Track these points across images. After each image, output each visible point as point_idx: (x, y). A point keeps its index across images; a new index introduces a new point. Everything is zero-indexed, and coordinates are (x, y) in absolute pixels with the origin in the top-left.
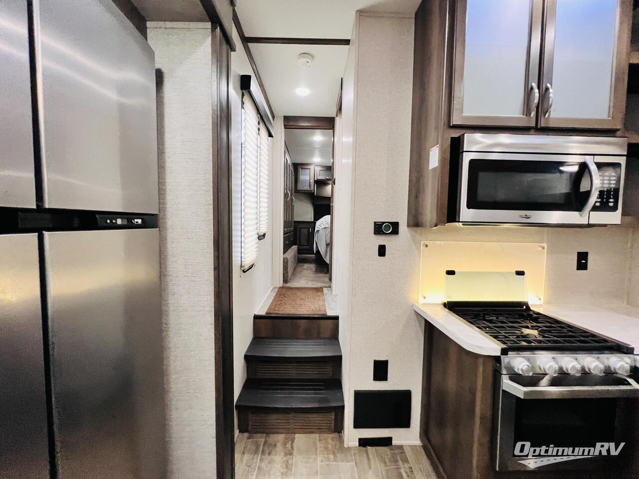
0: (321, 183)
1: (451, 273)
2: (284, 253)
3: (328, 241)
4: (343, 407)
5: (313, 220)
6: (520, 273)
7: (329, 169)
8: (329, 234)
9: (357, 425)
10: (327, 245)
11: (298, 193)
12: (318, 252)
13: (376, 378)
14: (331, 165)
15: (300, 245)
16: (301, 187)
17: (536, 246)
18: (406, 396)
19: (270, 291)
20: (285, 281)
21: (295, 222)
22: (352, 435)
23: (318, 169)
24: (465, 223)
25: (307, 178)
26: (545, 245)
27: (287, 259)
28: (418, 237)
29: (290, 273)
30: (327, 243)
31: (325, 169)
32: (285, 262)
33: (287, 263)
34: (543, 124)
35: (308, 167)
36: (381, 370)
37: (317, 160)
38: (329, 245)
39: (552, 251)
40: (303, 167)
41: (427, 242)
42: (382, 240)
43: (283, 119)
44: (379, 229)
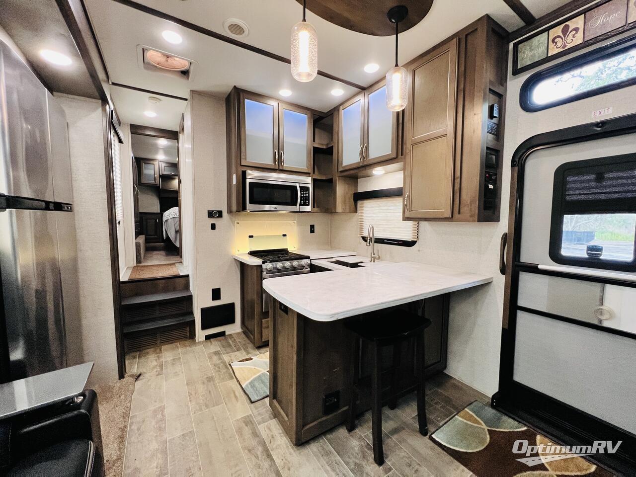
0: (166, 178)
1: (251, 237)
2: (136, 238)
3: (178, 228)
4: (194, 321)
5: (159, 212)
6: (284, 235)
7: (175, 166)
8: (178, 223)
9: (204, 327)
10: (177, 232)
11: (141, 185)
12: (168, 237)
13: (214, 299)
14: (176, 162)
15: (146, 235)
16: (144, 181)
17: (291, 222)
18: (231, 306)
19: (125, 269)
20: (139, 261)
21: (141, 213)
22: (200, 334)
23: (163, 165)
24: (251, 211)
25: (151, 172)
26: (296, 222)
27: (139, 243)
28: (234, 219)
29: (142, 256)
30: (177, 230)
31: (170, 165)
32: (138, 246)
33: (140, 246)
34: (281, 168)
35: (152, 162)
36: (216, 294)
37: (161, 157)
38: (179, 232)
39: (299, 224)
40: (147, 162)
41: (238, 221)
42: (213, 221)
43: (129, 127)
44: (211, 214)
